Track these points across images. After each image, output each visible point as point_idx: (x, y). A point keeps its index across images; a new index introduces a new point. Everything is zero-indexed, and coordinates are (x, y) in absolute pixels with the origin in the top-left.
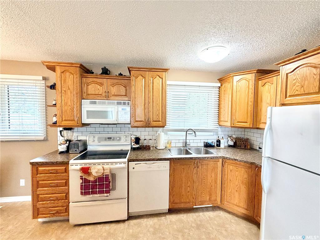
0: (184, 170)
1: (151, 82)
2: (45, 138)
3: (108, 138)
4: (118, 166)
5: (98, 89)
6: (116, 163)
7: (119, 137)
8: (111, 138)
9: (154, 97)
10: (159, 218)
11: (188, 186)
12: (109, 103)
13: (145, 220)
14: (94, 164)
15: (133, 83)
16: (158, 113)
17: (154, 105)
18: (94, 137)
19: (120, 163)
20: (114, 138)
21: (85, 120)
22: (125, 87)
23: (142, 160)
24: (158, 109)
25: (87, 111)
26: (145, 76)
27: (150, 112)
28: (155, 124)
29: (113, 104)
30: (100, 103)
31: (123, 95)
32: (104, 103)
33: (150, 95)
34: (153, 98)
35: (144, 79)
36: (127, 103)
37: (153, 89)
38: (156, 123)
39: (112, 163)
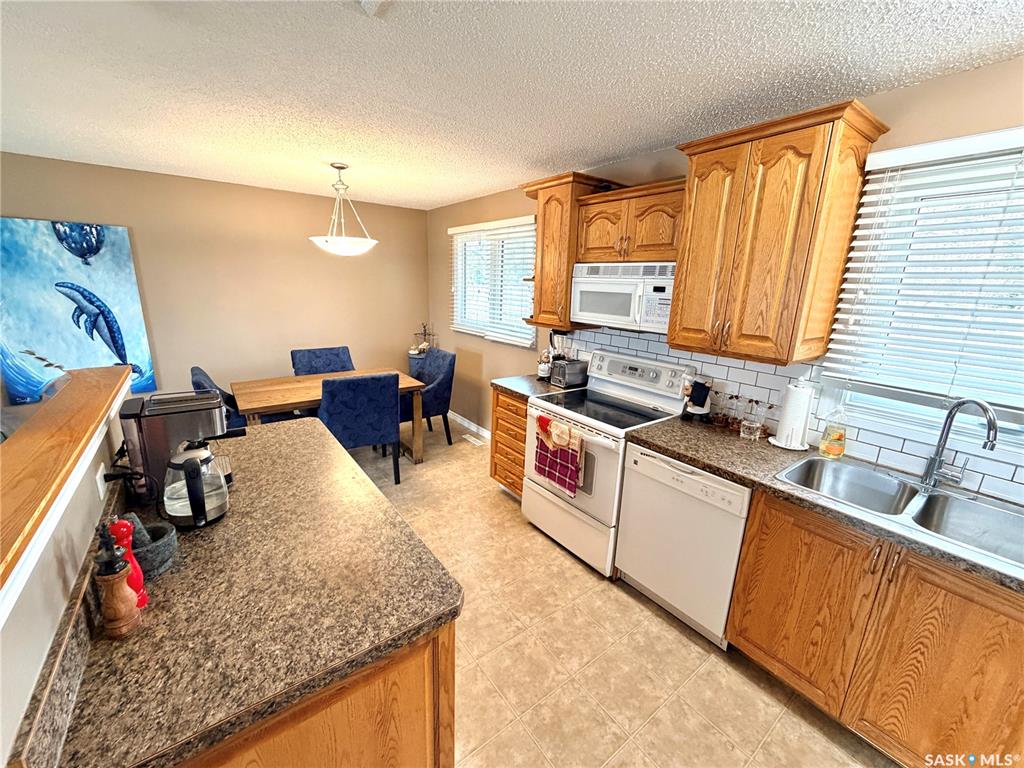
0: (810, 551)
1: (754, 186)
2: (533, 344)
3: (631, 368)
4: (600, 439)
5: (608, 233)
6: (599, 432)
7: (654, 371)
8: (636, 370)
9: (759, 245)
10: (685, 640)
11: (818, 624)
12: (626, 272)
13: (648, 613)
14: (562, 417)
15: (691, 199)
16: (763, 308)
17: (754, 277)
18: (602, 359)
19: (607, 435)
20: (643, 371)
21: (579, 316)
22: (671, 217)
23: (660, 448)
24: (769, 291)
25: (581, 292)
26: (736, 163)
27: (734, 300)
28: (746, 345)
29: (635, 272)
30: (607, 272)
31: (663, 244)
32: (614, 272)
33: (745, 236)
34: (752, 249)
35: (728, 180)
36: (670, 269)
37: (759, 211)
38: (748, 345)
39: (591, 429)
